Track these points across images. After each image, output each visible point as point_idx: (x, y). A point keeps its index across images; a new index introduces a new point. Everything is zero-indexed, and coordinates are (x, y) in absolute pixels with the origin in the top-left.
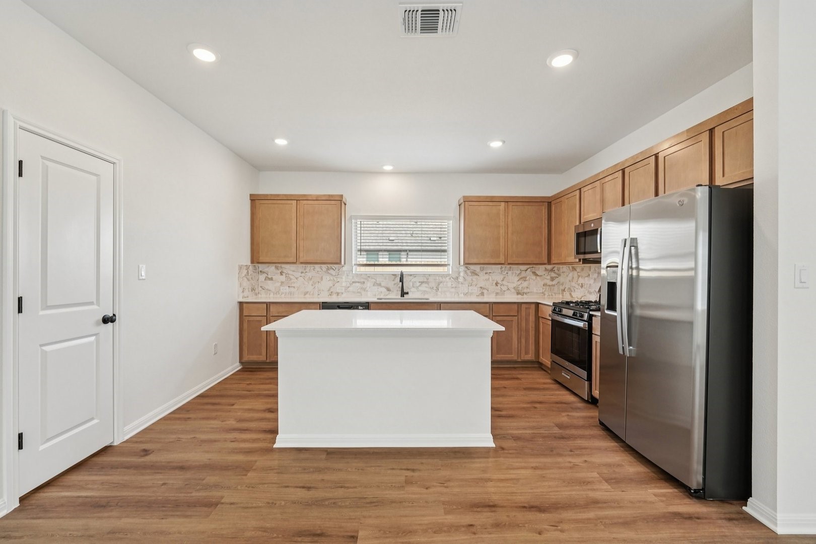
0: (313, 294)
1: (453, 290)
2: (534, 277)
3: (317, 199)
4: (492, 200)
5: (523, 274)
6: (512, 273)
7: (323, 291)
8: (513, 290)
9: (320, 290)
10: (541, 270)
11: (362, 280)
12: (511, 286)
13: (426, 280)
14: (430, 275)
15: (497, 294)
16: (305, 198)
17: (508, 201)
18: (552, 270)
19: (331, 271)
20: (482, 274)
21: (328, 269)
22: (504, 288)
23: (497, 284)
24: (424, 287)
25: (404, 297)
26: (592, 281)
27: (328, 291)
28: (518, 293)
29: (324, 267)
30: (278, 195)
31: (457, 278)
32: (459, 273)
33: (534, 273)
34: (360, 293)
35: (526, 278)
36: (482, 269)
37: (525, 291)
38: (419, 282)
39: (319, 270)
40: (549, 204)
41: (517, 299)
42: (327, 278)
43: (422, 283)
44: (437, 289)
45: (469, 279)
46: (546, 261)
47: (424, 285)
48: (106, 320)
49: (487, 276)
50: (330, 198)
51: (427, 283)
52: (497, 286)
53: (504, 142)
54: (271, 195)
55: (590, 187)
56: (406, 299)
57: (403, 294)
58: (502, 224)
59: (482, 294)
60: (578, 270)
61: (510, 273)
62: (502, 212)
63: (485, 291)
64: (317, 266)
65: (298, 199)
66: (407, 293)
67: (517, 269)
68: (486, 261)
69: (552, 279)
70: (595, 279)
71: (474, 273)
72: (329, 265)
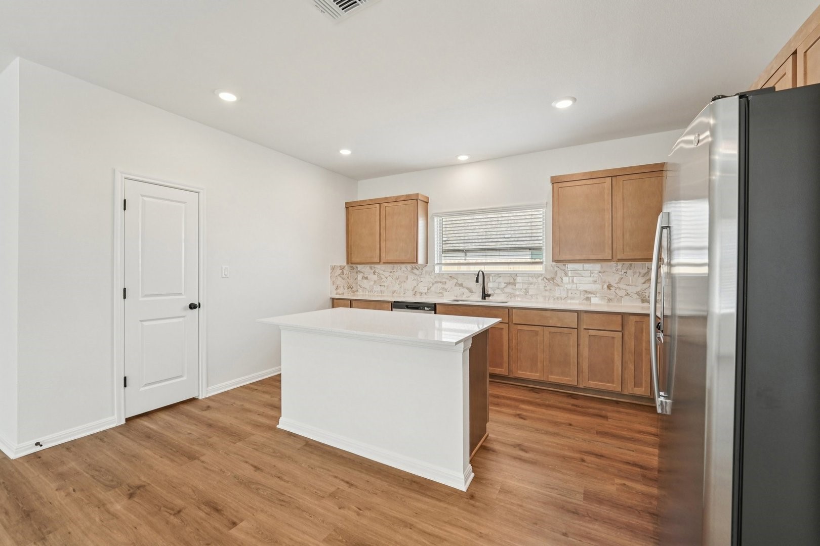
0: (400, 293)
1: (547, 294)
3: (397, 200)
6: (634, 273)
7: (408, 290)
8: (636, 296)
9: (405, 290)
11: (444, 280)
12: (632, 290)
13: (512, 281)
14: (517, 275)
15: (610, 300)
16: (387, 200)
17: (614, 175)
19: (415, 271)
21: (412, 269)
22: (621, 293)
23: (609, 287)
24: (510, 289)
25: (485, 299)
27: (413, 290)
29: (409, 267)
30: (366, 201)
31: (553, 279)
34: (442, 293)
38: (505, 283)
39: (405, 270)
41: (643, 308)
42: (411, 277)
43: (508, 283)
44: (527, 292)
45: (569, 279)
47: (510, 286)
48: (192, 307)
50: (408, 198)
51: (513, 284)
52: (610, 289)
54: (360, 201)
56: (487, 302)
57: (485, 295)
58: (608, 207)
59: (588, 300)
61: (630, 272)
63: (592, 296)
64: (403, 266)
65: (380, 202)
66: (489, 296)
71: (576, 273)
72: (413, 265)
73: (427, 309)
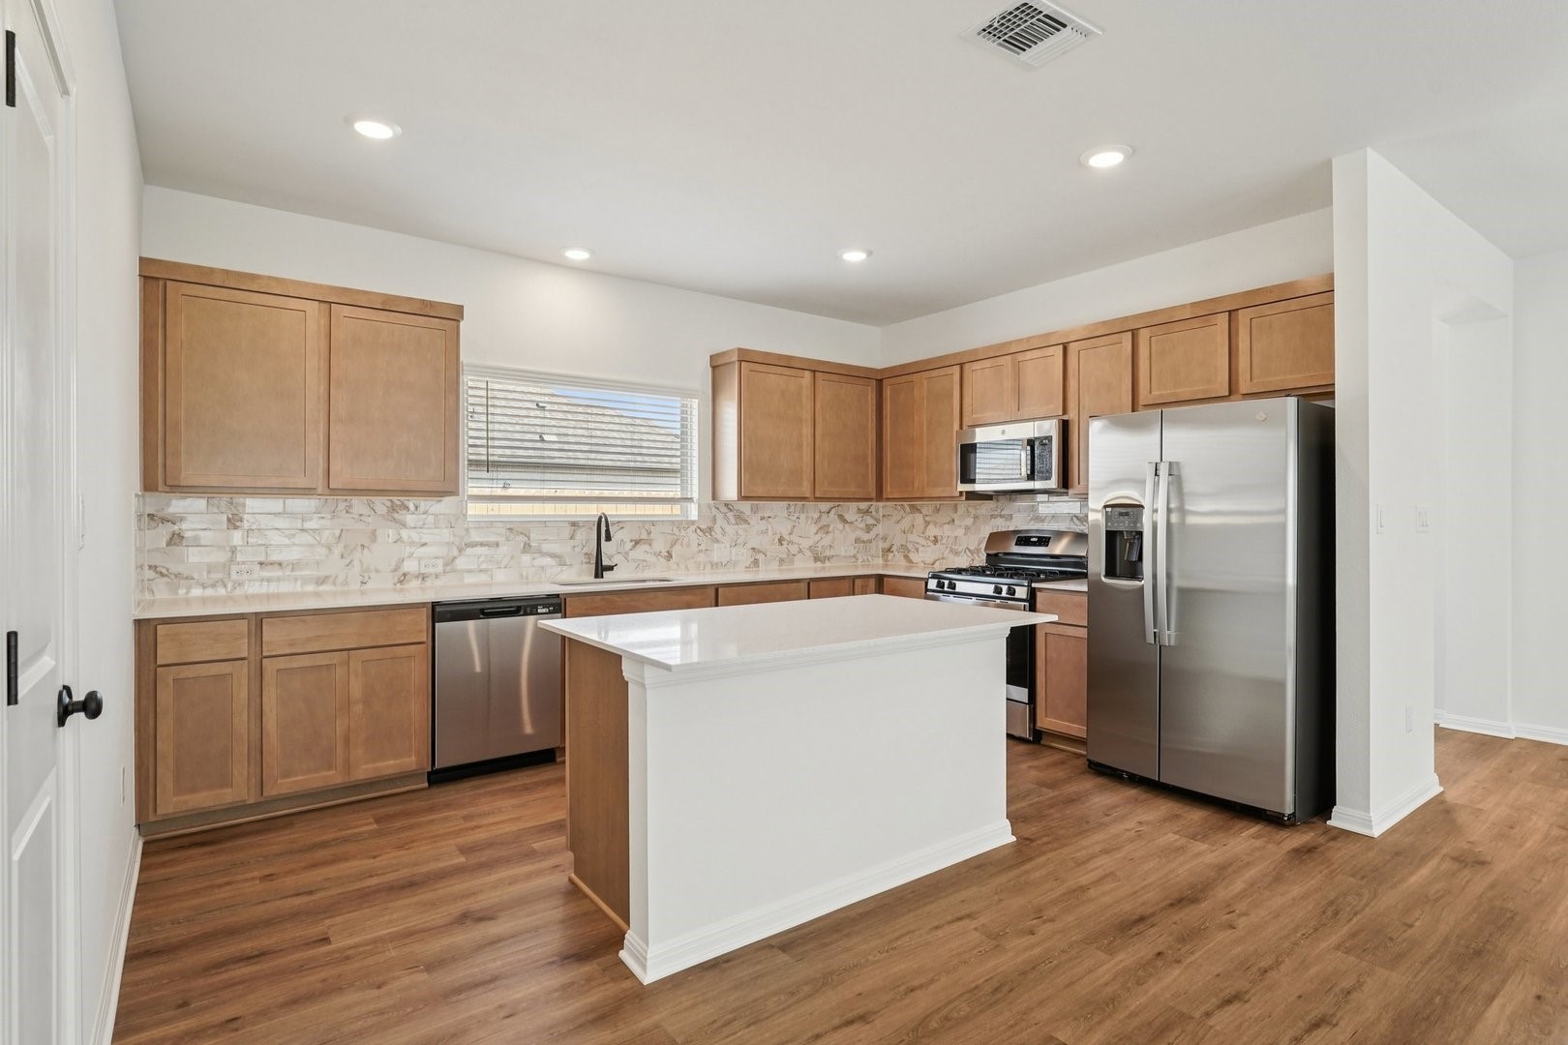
0: (345, 583)
1: (701, 558)
2: (840, 526)
3: (388, 305)
4: (788, 364)
5: (825, 520)
6: (807, 518)
7: (377, 571)
8: (808, 553)
9: (368, 570)
10: (851, 510)
11: (494, 539)
12: (805, 544)
13: (644, 536)
14: (653, 523)
15: (781, 562)
16: (351, 298)
17: (817, 370)
18: (867, 512)
19: (404, 516)
20: (754, 520)
21: (393, 509)
22: (794, 549)
23: (781, 541)
24: (640, 552)
25: (602, 577)
26: (960, 532)
27: (395, 570)
28: (816, 559)
29: (381, 504)
30: (253, 277)
31: (710, 529)
32: (714, 519)
33: (841, 517)
34: (486, 572)
35: (828, 526)
36: (755, 510)
37: (828, 553)
38: (631, 541)
39: (365, 511)
40: (880, 382)
41: (815, 570)
42: (388, 533)
43: (637, 542)
44: (669, 556)
45: (730, 529)
46: (874, 495)
47: (643, 547)
49: (763, 525)
50: (426, 310)
51: (649, 542)
52: (782, 544)
53: (870, 253)
54: (227, 272)
55: (987, 363)
56: (610, 582)
57: (600, 570)
58: (807, 415)
59: (756, 562)
60: (924, 511)
61: (803, 516)
62: (807, 392)
63: (761, 557)
64: (355, 499)
65: (330, 299)
66: (611, 568)
67: (815, 509)
68: (780, 491)
69: (868, 528)
70: (967, 528)
71: (741, 519)
72: (395, 499)
73: (544, 610)
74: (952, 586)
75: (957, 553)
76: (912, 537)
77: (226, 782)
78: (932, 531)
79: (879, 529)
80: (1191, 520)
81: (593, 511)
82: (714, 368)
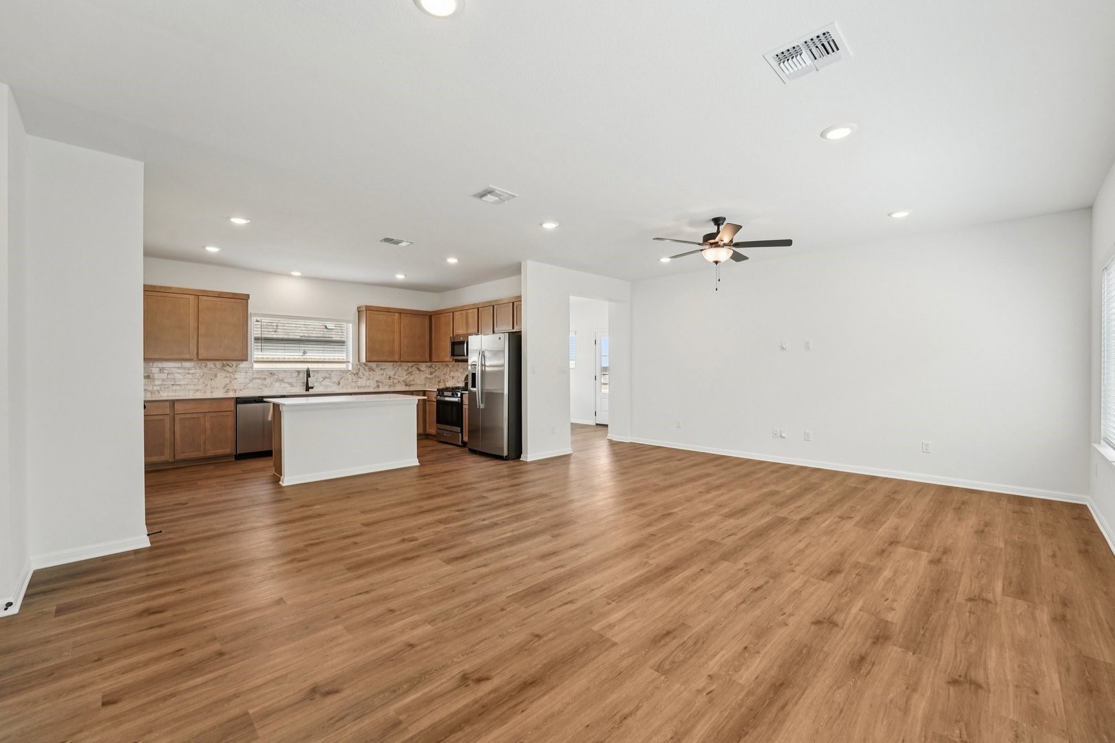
1: (353, 384)
2: (418, 372)
3: (220, 295)
4: (388, 310)
5: (410, 370)
6: (402, 369)
7: (217, 387)
8: (403, 383)
9: (214, 387)
10: (423, 366)
11: (264, 377)
12: (401, 379)
13: (328, 376)
14: (332, 371)
15: (390, 386)
16: (206, 293)
17: (402, 312)
18: (431, 367)
19: (228, 368)
20: (377, 370)
21: (223, 366)
22: (396, 381)
23: (390, 378)
24: (326, 382)
25: (309, 391)
26: (459, 374)
27: (224, 388)
28: (406, 385)
29: (219, 364)
31: (357, 373)
32: (359, 369)
33: (418, 369)
34: (260, 389)
35: (412, 372)
36: (378, 366)
37: (412, 383)
38: (322, 378)
39: (212, 366)
40: (430, 317)
42: (221, 375)
43: (325, 378)
44: (339, 384)
45: (367, 374)
46: (428, 360)
47: (326, 380)
49: (381, 372)
50: (235, 296)
51: (330, 378)
53: (406, 276)
54: (161, 287)
55: (459, 312)
57: (308, 388)
58: (397, 329)
59: (378, 386)
60: (450, 366)
61: (400, 368)
62: (396, 321)
63: (380, 384)
64: (209, 363)
65: (199, 295)
66: (312, 388)
67: (405, 366)
68: (384, 359)
69: (431, 373)
70: (464, 373)
71: (371, 369)
72: (224, 362)
74: (443, 394)
75: (458, 382)
76: (446, 377)
77: (162, 454)
78: (452, 374)
79: (437, 373)
80: (487, 369)
81: (304, 366)
82: (359, 312)
